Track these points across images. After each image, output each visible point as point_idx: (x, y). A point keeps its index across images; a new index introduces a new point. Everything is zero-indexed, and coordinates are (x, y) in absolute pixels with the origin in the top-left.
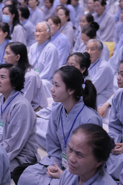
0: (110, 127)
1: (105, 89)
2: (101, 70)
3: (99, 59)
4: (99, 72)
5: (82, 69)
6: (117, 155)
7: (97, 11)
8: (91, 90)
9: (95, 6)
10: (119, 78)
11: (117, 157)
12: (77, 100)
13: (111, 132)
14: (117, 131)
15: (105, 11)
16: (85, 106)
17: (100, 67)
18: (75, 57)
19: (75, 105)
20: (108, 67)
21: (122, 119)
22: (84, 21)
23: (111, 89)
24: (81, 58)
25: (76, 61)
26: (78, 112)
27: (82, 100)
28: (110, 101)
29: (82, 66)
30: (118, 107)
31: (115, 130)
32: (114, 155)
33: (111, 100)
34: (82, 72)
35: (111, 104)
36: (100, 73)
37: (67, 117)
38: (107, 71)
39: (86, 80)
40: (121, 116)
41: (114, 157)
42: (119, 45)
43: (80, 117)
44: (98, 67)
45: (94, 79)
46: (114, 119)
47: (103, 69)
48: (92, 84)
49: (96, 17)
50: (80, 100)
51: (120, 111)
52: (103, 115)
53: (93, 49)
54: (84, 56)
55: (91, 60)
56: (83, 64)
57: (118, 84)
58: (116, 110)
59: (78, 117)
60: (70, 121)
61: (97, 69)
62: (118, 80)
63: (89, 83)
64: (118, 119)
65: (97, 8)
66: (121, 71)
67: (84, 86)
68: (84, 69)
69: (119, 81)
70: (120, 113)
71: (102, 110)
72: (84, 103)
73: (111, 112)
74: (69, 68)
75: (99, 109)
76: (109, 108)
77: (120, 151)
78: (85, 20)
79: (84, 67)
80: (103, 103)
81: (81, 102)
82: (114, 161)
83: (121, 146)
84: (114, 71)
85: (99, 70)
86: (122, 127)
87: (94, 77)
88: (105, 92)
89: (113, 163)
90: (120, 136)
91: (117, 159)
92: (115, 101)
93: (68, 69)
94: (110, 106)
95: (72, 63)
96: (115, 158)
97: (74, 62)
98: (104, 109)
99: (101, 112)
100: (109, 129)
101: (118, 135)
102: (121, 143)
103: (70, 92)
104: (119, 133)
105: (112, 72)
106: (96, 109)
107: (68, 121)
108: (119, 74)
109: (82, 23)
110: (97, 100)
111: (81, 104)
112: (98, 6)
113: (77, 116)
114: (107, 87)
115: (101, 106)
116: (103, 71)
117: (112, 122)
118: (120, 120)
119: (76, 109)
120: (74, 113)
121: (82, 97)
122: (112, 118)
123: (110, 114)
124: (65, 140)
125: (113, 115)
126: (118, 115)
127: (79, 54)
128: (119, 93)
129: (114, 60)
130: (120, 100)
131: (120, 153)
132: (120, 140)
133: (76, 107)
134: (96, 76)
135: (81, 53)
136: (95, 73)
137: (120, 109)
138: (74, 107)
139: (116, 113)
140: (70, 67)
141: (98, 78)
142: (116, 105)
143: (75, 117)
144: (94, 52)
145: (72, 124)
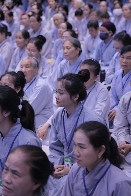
0: (51, 149)
1: (44, 109)
2: (38, 88)
3: (35, 77)
4: (36, 91)
5: (16, 89)
6: (59, 178)
7: (32, 27)
8: (28, 111)
9: (31, 22)
10: (57, 97)
11: (59, 180)
12: (14, 122)
13: (52, 154)
14: (58, 152)
15: (41, 27)
16: (23, 128)
17: (36, 86)
18: (8, 76)
19: (12, 128)
20: (46, 85)
21: (62, 140)
22: (20, 38)
23: (50, 108)
24: (15, 78)
25: (10, 81)
26: (15, 136)
27: (20, 122)
28: (49, 122)
29: (16, 86)
30: (58, 127)
31: (56, 151)
32: (55, 179)
33: (51, 120)
34: (18, 92)
35: (51, 124)
36: (37, 93)
37: (4, 141)
38: (45, 90)
39: (23, 101)
40: (61, 137)
41: (55, 180)
42: (57, 61)
43: (18, 141)
44: (35, 86)
45: (31, 98)
46: (55, 140)
47: (40, 88)
48: (29, 104)
49: (32, 33)
50: (17, 122)
51: (60, 132)
52: (43, 136)
53: (28, 67)
54: (18, 75)
55: (26, 79)
56: (18, 83)
57: (57, 103)
58: (56, 131)
59: (15, 141)
60: (7, 145)
61: (34, 88)
62: (57, 98)
63: (26, 103)
64: (59, 140)
65: (32, 23)
66: (59, 90)
67: (20, 107)
68: (19, 88)
69: (58, 100)
70: (60, 134)
71: (42, 131)
72: (21, 125)
73: (51, 133)
74: (4, 89)
75: (38, 131)
76: (50, 128)
77: (62, 174)
78: (22, 37)
79: (19, 87)
80: (43, 124)
81: (18, 124)
82: (56, 185)
83: (63, 168)
84: (52, 90)
85: (36, 89)
86: (63, 148)
87: (31, 97)
88: (44, 112)
89: (55, 187)
90: (61, 157)
91: (59, 182)
92: (55, 121)
93: (2, 90)
94: (50, 126)
95: (5, 83)
96: (57, 182)
97: (7, 82)
98: (45, 130)
99: (41, 134)
100: (50, 150)
101: (59, 157)
102: (62, 165)
103: (5, 114)
104: (60, 155)
105: (50, 90)
106: (34, 131)
107: (5, 145)
108: (57, 93)
109: (18, 40)
110: (35, 121)
111: (19, 126)
112: (33, 21)
113: (15, 139)
114: (46, 106)
115: (41, 127)
116: (40, 90)
117: (53, 144)
118: (61, 141)
119: (13, 132)
120: (11, 136)
121: (19, 119)
122: (53, 139)
123: (51, 135)
124: (2, 167)
125: (54, 136)
126: (58, 135)
127: (12, 73)
128: (59, 112)
129: (52, 78)
130: (60, 120)
131: (62, 176)
132: (62, 162)
133: (13, 130)
134: (33, 95)
135: (15, 73)
136: (32, 93)
137: (60, 129)
138: (11, 130)
139: (57, 133)
140: (5, 87)
141: (35, 97)
142: (56, 125)
143: (12, 141)
144: (29, 69)
145: (9, 149)
